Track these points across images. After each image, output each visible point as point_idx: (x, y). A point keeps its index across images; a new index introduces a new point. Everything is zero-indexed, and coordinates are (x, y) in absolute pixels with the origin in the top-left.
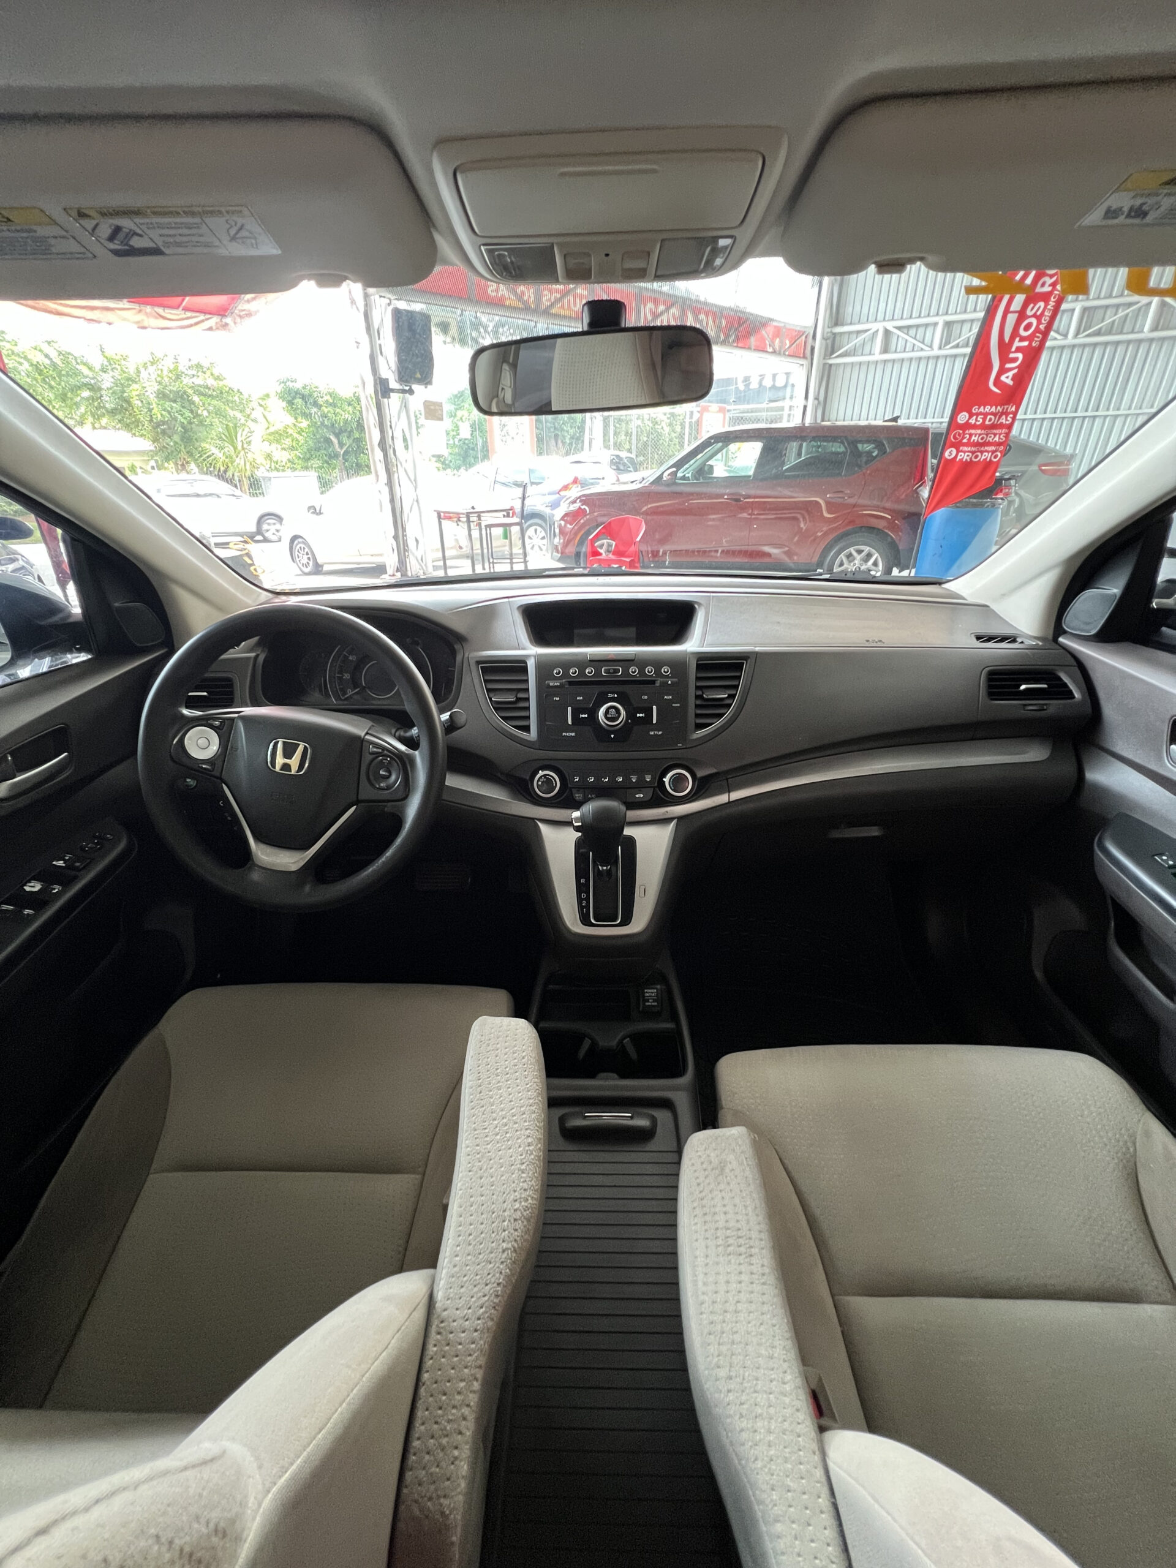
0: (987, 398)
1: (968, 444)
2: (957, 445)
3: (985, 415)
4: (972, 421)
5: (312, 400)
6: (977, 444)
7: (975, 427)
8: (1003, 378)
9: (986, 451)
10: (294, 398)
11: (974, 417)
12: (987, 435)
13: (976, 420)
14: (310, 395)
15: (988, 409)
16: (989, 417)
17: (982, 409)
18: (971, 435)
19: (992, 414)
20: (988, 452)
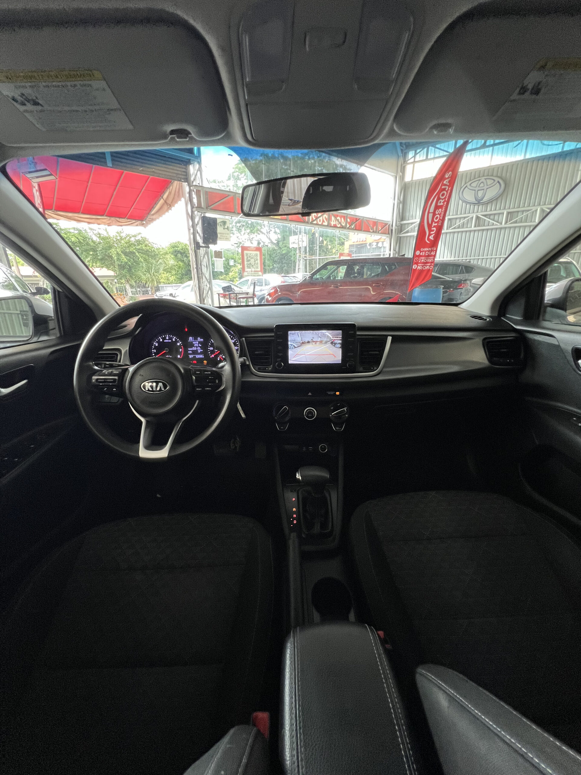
0: (425, 245)
1: (421, 263)
2: (417, 263)
3: (426, 251)
4: (421, 254)
5: (185, 255)
6: (424, 263)
7: (422, 256)
8: (430, 237)
9: (427, 265)
10: (177, 254)
11: (422, 253)
12: (427, 259)
13: (423, 254)
14: (184, 253)
15: (426, 249)
16: (426, 252)
17: (424, 249)
18: (421, 259)
19: (427, 251)
20: (428, 266)
